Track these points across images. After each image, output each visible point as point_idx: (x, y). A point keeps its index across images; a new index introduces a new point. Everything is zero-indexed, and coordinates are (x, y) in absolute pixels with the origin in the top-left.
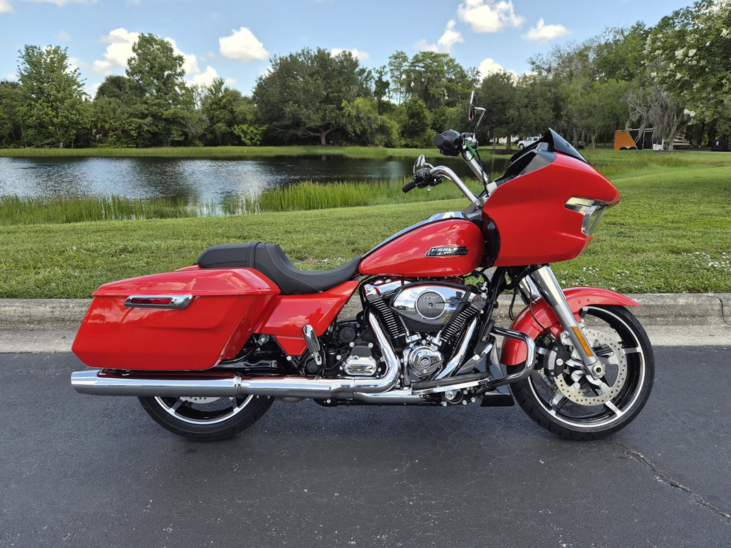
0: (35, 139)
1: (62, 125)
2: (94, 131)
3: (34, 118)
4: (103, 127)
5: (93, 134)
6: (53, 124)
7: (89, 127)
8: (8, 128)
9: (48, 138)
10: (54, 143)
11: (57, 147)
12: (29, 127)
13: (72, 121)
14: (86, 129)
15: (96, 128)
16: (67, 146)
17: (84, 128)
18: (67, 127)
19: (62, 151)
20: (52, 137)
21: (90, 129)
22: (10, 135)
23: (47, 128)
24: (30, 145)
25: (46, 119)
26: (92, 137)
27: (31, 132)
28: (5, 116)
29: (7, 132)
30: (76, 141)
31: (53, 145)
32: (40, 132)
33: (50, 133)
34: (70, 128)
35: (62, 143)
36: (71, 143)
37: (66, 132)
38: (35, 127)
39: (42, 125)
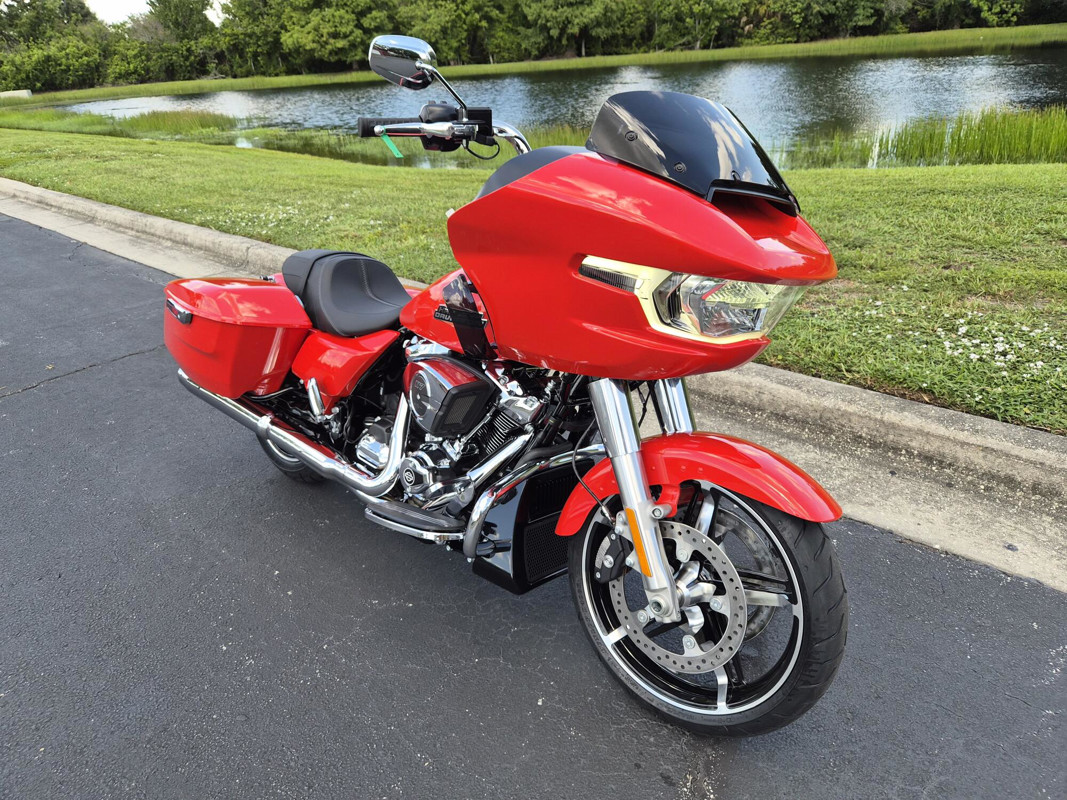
0: (669, 38)
1: (703, 15)
2: (744, 19)
3: (671, 8)
4: (757, 12)
5: (742, 25)
6: (692, 15)
7: (737, 14)
8: (641, 25)
9: (683, 35)
10: (689, 43)
11: (692, 48)
12: (665, 21)
13: (717, 7)
14: (733, 17)
15: (747, 15)
16: (705, 47)
17: (729, 17)
18: (709, 18)
19: (698, 55)
20: (689, 33)
21: (739, 18)
22: (642, 34)
23: (684, 21)
24: (661, 47)
25: (685, 8)
26: (740, 31)
27: (666, 28)
28: (641, 8)
29: (639, 29)
30: (718, 38)
31: (689, 46)
32: (675, 28)
33: (687, 28)
34: (713, 19)
35: (698, 43)
36: (710, 41)
37: (707, 25)
38: (671, 21)
39: (679, 18)
